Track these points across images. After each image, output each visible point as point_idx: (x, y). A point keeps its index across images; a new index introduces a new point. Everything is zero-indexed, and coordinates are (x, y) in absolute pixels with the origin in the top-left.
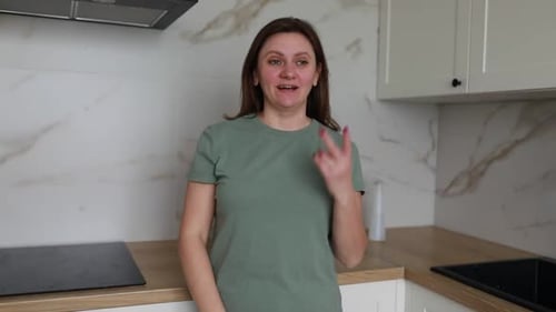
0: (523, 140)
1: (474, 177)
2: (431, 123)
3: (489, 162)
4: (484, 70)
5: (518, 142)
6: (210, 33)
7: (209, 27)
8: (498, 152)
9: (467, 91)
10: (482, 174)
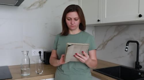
0: (116, 35)
1: (104, 45)
2: (93, 31)
3: (108, 41)
4: (106, 17)
5: (115, 36)
6: (32, 7)
7: (32, 6)
8: (110, 39)
9: (101, 23)
10: (106, 44)
